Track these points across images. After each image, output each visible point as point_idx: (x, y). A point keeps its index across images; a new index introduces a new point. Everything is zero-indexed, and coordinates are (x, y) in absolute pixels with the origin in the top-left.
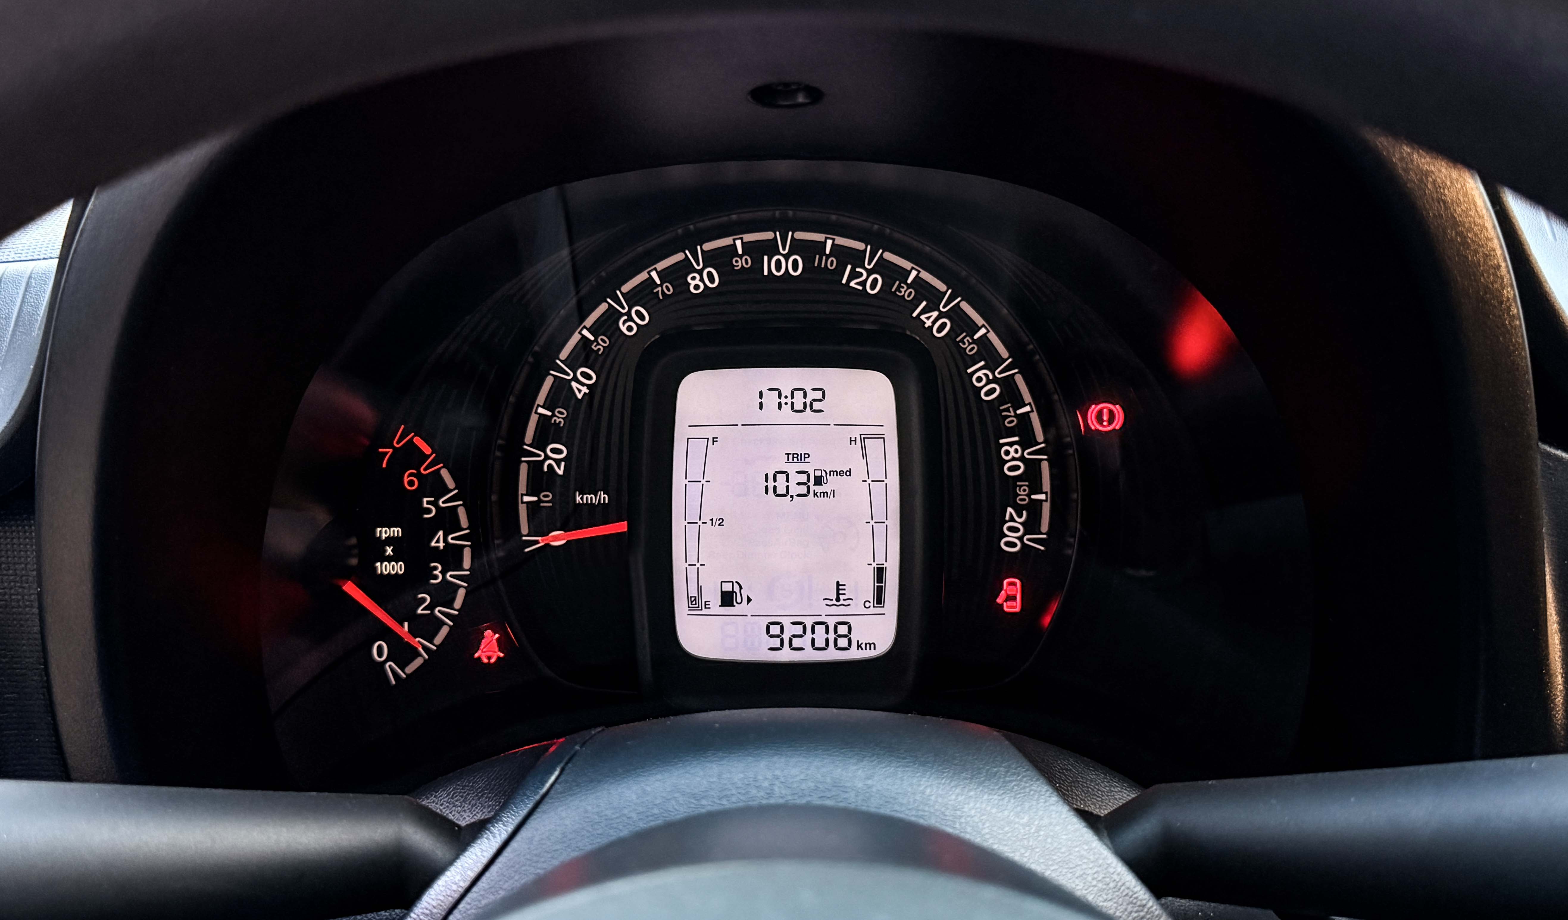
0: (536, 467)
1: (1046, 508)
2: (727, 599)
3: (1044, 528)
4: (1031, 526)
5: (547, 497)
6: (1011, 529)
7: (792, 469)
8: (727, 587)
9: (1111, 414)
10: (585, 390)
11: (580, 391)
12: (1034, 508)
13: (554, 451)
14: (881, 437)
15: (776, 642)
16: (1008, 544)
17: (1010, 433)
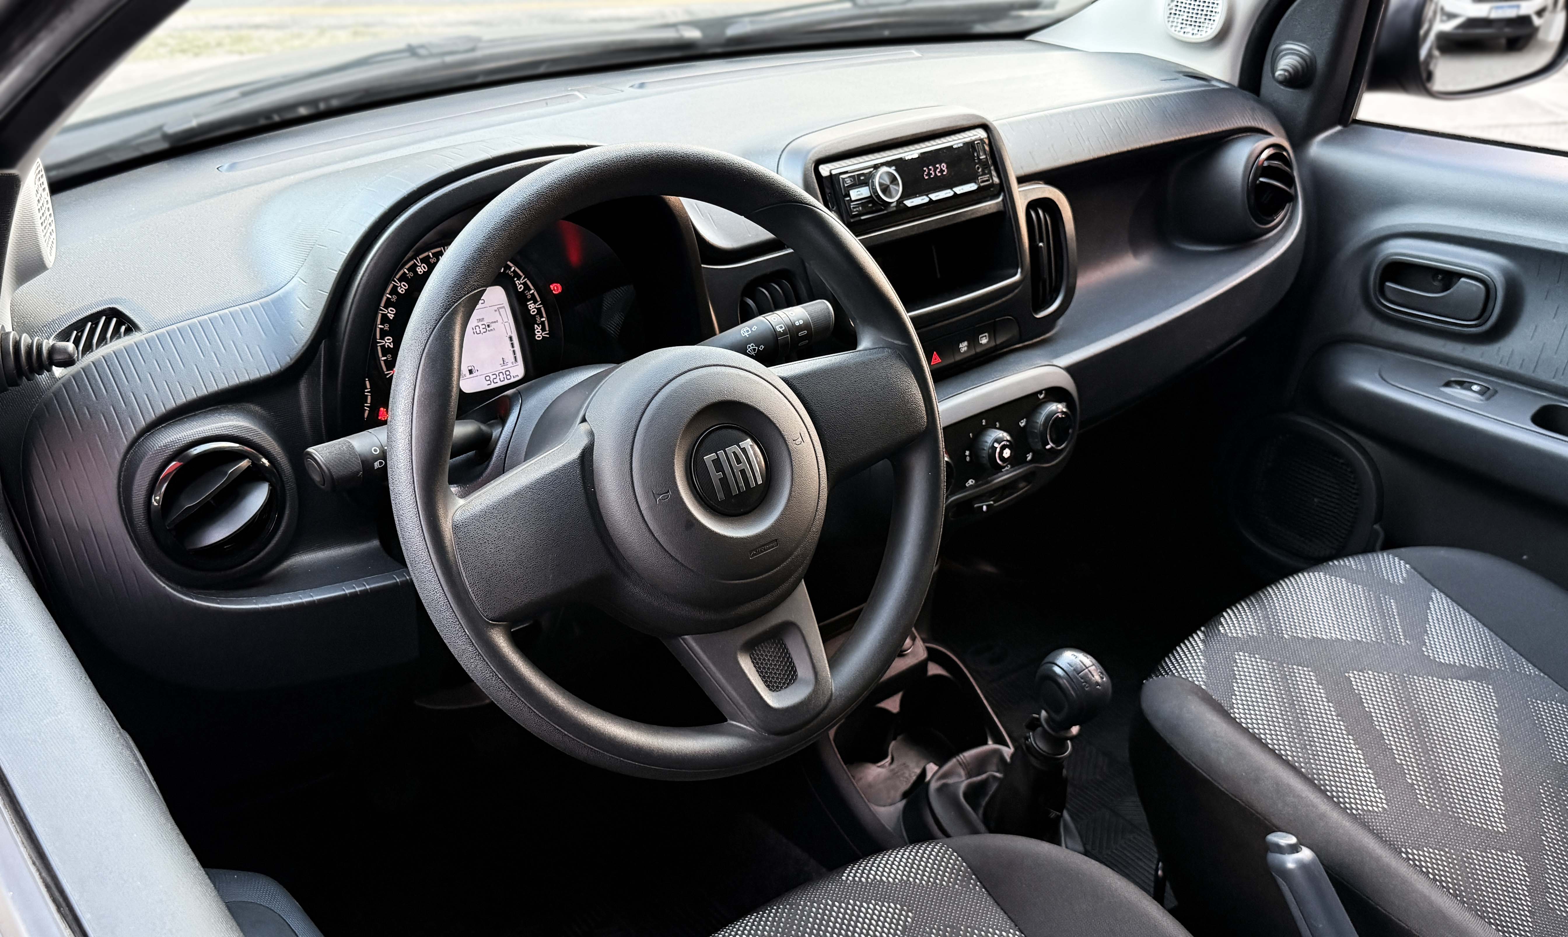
0: (383, 347)
1: (546, 323)
2: (471, 372)
3: (547, 329)
4: (543, 329)
5: (389, 356)
6: (538, 332)
7: (480, 324)
8: (470, 368)
9: (557, 287)
10: (393, 316)
11: (391, 316)
12: (543, 323)
13: (388, 339)
14: (503, 307)
15: (489, 382)
16: (539, 337)
17: (529, 300)
